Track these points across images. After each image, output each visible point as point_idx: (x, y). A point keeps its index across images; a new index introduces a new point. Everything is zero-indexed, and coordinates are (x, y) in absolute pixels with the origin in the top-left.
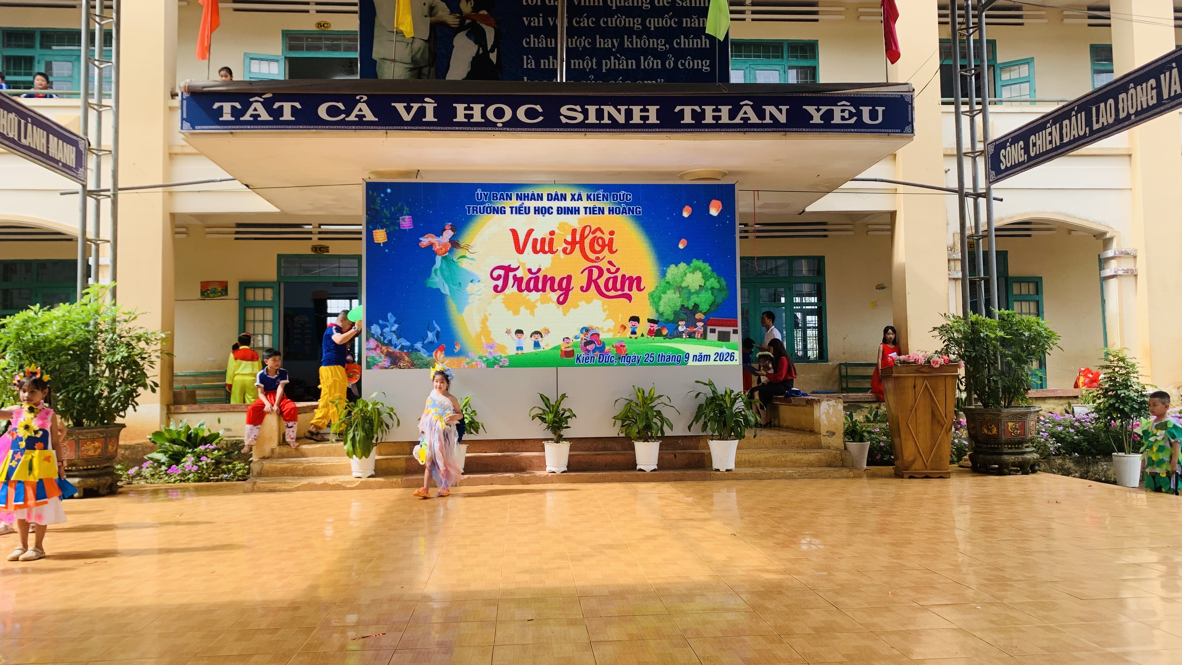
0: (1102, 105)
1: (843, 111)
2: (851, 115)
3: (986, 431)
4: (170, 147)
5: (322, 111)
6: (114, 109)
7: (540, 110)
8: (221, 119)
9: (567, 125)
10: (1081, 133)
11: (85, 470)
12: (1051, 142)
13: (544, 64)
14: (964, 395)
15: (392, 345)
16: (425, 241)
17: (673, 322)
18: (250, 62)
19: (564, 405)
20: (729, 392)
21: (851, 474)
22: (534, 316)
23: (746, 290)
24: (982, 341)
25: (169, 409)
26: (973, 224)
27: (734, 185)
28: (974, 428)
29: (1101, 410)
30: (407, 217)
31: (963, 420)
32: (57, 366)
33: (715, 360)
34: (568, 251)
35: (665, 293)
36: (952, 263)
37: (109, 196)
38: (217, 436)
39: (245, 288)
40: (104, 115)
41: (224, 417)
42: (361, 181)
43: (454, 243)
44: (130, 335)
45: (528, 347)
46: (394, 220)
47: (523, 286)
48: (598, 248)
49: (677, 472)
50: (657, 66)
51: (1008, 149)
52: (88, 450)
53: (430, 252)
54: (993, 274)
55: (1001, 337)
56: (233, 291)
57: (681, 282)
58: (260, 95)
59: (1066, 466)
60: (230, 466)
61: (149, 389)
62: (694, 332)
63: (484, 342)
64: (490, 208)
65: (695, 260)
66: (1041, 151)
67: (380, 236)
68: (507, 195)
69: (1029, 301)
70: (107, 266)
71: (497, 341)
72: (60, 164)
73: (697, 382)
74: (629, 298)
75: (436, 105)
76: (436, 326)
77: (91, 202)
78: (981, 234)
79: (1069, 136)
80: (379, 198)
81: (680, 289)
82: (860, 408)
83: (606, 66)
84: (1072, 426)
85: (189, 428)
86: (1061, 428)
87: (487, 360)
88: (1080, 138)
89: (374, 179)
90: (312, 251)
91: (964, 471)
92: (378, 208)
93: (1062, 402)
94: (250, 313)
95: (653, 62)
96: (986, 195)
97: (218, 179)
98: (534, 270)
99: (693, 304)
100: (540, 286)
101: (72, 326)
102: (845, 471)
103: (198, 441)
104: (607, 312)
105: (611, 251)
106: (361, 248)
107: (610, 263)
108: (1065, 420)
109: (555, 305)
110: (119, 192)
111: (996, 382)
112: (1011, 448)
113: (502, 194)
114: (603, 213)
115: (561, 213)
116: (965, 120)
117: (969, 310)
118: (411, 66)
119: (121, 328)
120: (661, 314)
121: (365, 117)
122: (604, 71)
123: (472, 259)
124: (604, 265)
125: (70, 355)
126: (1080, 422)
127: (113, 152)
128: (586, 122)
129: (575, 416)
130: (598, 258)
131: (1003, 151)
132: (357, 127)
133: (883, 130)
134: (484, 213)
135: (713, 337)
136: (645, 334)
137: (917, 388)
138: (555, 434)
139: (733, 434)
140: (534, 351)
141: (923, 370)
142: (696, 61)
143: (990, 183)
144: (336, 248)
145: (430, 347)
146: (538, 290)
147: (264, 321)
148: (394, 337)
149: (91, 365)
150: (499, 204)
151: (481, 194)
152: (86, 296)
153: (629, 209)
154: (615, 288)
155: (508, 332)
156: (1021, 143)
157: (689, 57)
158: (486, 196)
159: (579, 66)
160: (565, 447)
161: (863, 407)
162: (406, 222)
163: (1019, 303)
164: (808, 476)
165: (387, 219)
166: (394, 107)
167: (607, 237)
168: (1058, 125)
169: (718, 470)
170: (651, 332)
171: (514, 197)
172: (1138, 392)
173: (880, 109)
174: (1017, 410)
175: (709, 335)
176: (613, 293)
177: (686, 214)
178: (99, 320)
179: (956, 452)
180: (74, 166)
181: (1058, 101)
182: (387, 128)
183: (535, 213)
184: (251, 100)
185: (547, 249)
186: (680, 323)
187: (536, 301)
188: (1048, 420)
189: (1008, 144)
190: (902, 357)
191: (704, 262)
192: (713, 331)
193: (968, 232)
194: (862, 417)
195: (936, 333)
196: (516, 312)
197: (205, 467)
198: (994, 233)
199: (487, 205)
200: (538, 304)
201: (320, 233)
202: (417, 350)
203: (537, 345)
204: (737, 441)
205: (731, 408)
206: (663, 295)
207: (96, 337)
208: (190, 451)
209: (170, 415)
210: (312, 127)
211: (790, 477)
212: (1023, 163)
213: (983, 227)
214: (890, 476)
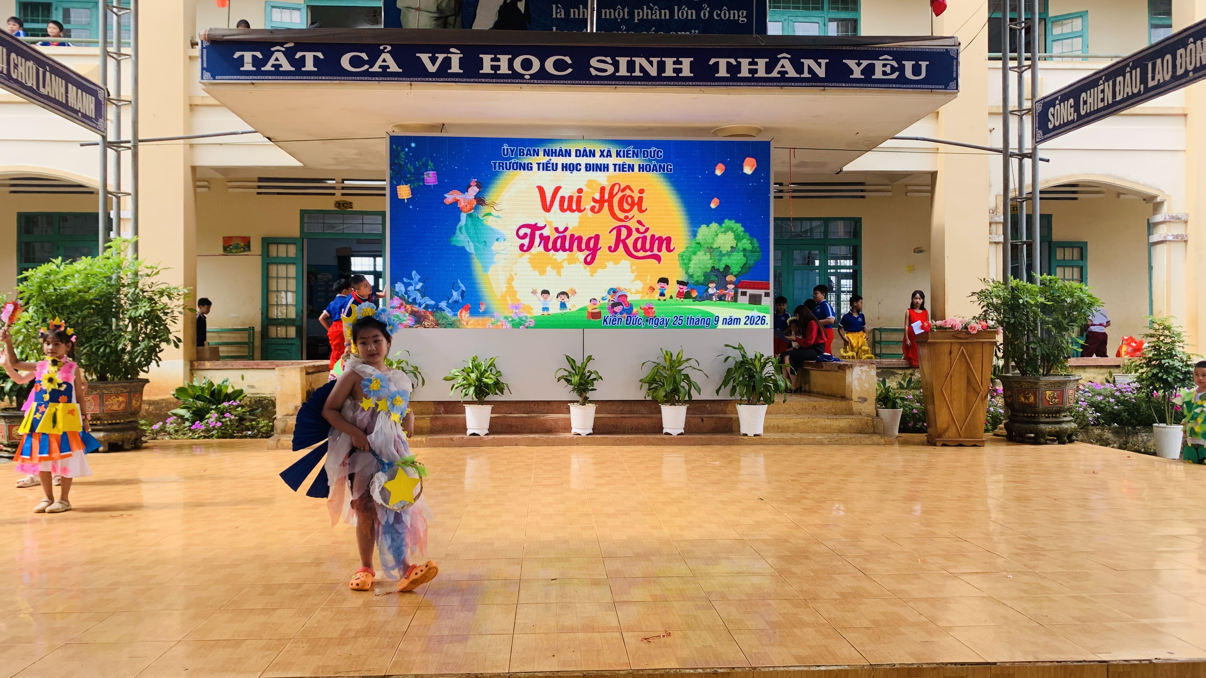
0: (1159, 61)
1: (884, 66)
2: (893, 70)
3: (1023, 399)
4: (190, 98)
5: (345, 61)
6: (133, 58)
7: (569, 62)
8: (242, 69)
9: (597, 78)
10: (1136, 91)
11: (109, 424)
12: (1103, 100)
13: (574, 13)
14: (1001, 363)
15: (416, 304)
16: (450, 198)
17: (703, 284)
18: (271, 10)
19: (590, 367)
20: (759, 356)
21: (882, 441)
22: (560, 276)
23: (779, 252)
24: (1022, 307)
25: (192, 365)
26: (1017, 186)
27: (769, 142)
28: (1010, 396)
29: (1143, 380)
30: (432, 172)
31: (1000, 387)
32: (80, 321)
33: (745, 324)
34: (596, 210)
35: (695, 253)
36: (994, 226)
37: (129, 148)
38: (241, 392)
39: (268, 244)
40: (123, 63)
41: (248, 374)
42: (385, 135)
43: (480, 200)
44: (152, 289)
45: (555, 308)
46: (418, 175)
47: (550, 246)
48: (626, 207)
49: (703, 436)
50: (692, 16)
51: (1058, 107)
52: (112, 405)
53: (455, 209)
54: (1035, 238)
55: (1042, 303)
56: (256, 246)
57: (712, 243)
58: (282, 44)
59: (1105, 437)
60: (254, 423)
61: (172, 344)
62: (725, 295)
63: (510, 302)
64: (517, 164)
65: (726, 221)
66: (1092, 110)
67: (404, 192)
68: (534, 150)
69: (1072, 267)
70: (128, 219)
71: (522, 302)
72: (80, 114)
73: (726, 346)
74: (658, 258)
75: (462, 55)
76: (461, 285)
77: (111, 153)
78: (1024, 196)
79: (1122, 94)
80: (403, 153)
81: (711, 250)
82: (893, 374)
83: (639, 16)
84: (1113, 396)
85: (212, 384)
86: (1102, 398)
87: (512, 321)
88: (1134, 95)
89: (398, 133)
90: (336, 207)
91: (998, 439)
92: (403, 163)
93: (1103, 371)
94: (273, 269)
95: (687, 12)
96: (1032, 155)
97: (240, 131)
98: (561, 229)
99: (724, 266)
100: (567, 246)
101: (95, 280)
102: (876, 438)
103: (222, 398)
104: (636, 274)
105: (641, 211)
106: (386, 205)
107: (639, 222)
108: (1105, 389)
109: (582, 265)
110: (140, 143)
111: (1034, 350)
112: (1049, 417)
113: (529, 150)
114: (633, 170)
115: (590, 170)
116: (1013, 76)
117: (1009, 275)
118: (436, 15)
119: (143, 282)
120: (691, 276)
121: (389, 68)
122: (636, 21)
123: (498, 217)
124: (633, 224)
125: (93, 309)
126: (1121, 392)
127: (133, 102)
128: (617, 74)
129: (601, 378)
130: (626, 217)
131: (1051, 109)
132: (381, 79)
133: (926, 86)
134: (510, 169)
135: (743, 300)
136: (674, 295)
137: (952, 355)
138: (581, 396)
139: (762, 399)
140: (560, 311)
141: (959, 336)
142: (732, 12)
143: (1036, 142)
144: (359, 204)
145: (455, 306)
146: (565, 250)
147: (287, 278)
148: (418, 296)
149: (114, 320)
150: (526, 160)
151: (507, 149)
152: (109, 250)
153: (660, 166)
154: (643, 249)
155: (534, 292)
156: (1071, 101)
157: (725, 7)
158: (512, 151)
159: (610, 16)
160: (591, 409)
161: (897, 374)
162: (430, 177)
163: (1062, 269)
164: (838, 442)
165: (411, 173)
166: (419, 57)
167: (636, 196)
168: (1111, 82)
169: (746, 435)
170: (680, 295)
171: (541, 153)
172: (1183, 362)
173: (924, 64)
174: (1056, 379)
175: (740, 297)
176: (641, 254)
177: (718, 172)
178: (122, 275)
179: (991, 421)
180: (94, 117)
181: (1112, 57)
182: (412, 79)
183: (563, 170)
184: (273, 49)
185: (574, 207)
186: (711, 285)
187: (564, 260)
188: (1087, 390)
189: (1057, 102)
190: (939, 323)
191: (736, 222)
192: (744, 294)
193: (1011, 195)
194: (895, 384)
195: (975, 298)
196: (542, 272)
197: (229, 423)
198: (1038, 196)
199: (513, 161)
200: (565, 264)
201: (343, 188)
202: (442, 310)
203: (563, 305)
204: (767, 406)
205: (761, 372)
206: (693, 257)
207: (118, 291)
208: (214, 407)
209: (193, 371)
210: (335, 78)
211: (820, 443)
212: (1072, 121)
213: (1027, 189)
214: (923, 444)
